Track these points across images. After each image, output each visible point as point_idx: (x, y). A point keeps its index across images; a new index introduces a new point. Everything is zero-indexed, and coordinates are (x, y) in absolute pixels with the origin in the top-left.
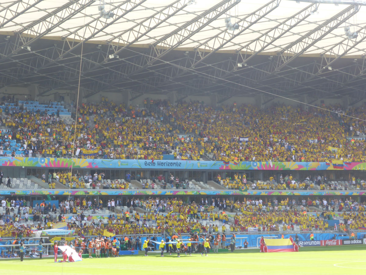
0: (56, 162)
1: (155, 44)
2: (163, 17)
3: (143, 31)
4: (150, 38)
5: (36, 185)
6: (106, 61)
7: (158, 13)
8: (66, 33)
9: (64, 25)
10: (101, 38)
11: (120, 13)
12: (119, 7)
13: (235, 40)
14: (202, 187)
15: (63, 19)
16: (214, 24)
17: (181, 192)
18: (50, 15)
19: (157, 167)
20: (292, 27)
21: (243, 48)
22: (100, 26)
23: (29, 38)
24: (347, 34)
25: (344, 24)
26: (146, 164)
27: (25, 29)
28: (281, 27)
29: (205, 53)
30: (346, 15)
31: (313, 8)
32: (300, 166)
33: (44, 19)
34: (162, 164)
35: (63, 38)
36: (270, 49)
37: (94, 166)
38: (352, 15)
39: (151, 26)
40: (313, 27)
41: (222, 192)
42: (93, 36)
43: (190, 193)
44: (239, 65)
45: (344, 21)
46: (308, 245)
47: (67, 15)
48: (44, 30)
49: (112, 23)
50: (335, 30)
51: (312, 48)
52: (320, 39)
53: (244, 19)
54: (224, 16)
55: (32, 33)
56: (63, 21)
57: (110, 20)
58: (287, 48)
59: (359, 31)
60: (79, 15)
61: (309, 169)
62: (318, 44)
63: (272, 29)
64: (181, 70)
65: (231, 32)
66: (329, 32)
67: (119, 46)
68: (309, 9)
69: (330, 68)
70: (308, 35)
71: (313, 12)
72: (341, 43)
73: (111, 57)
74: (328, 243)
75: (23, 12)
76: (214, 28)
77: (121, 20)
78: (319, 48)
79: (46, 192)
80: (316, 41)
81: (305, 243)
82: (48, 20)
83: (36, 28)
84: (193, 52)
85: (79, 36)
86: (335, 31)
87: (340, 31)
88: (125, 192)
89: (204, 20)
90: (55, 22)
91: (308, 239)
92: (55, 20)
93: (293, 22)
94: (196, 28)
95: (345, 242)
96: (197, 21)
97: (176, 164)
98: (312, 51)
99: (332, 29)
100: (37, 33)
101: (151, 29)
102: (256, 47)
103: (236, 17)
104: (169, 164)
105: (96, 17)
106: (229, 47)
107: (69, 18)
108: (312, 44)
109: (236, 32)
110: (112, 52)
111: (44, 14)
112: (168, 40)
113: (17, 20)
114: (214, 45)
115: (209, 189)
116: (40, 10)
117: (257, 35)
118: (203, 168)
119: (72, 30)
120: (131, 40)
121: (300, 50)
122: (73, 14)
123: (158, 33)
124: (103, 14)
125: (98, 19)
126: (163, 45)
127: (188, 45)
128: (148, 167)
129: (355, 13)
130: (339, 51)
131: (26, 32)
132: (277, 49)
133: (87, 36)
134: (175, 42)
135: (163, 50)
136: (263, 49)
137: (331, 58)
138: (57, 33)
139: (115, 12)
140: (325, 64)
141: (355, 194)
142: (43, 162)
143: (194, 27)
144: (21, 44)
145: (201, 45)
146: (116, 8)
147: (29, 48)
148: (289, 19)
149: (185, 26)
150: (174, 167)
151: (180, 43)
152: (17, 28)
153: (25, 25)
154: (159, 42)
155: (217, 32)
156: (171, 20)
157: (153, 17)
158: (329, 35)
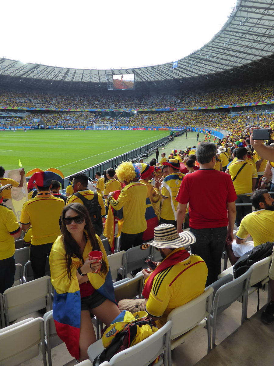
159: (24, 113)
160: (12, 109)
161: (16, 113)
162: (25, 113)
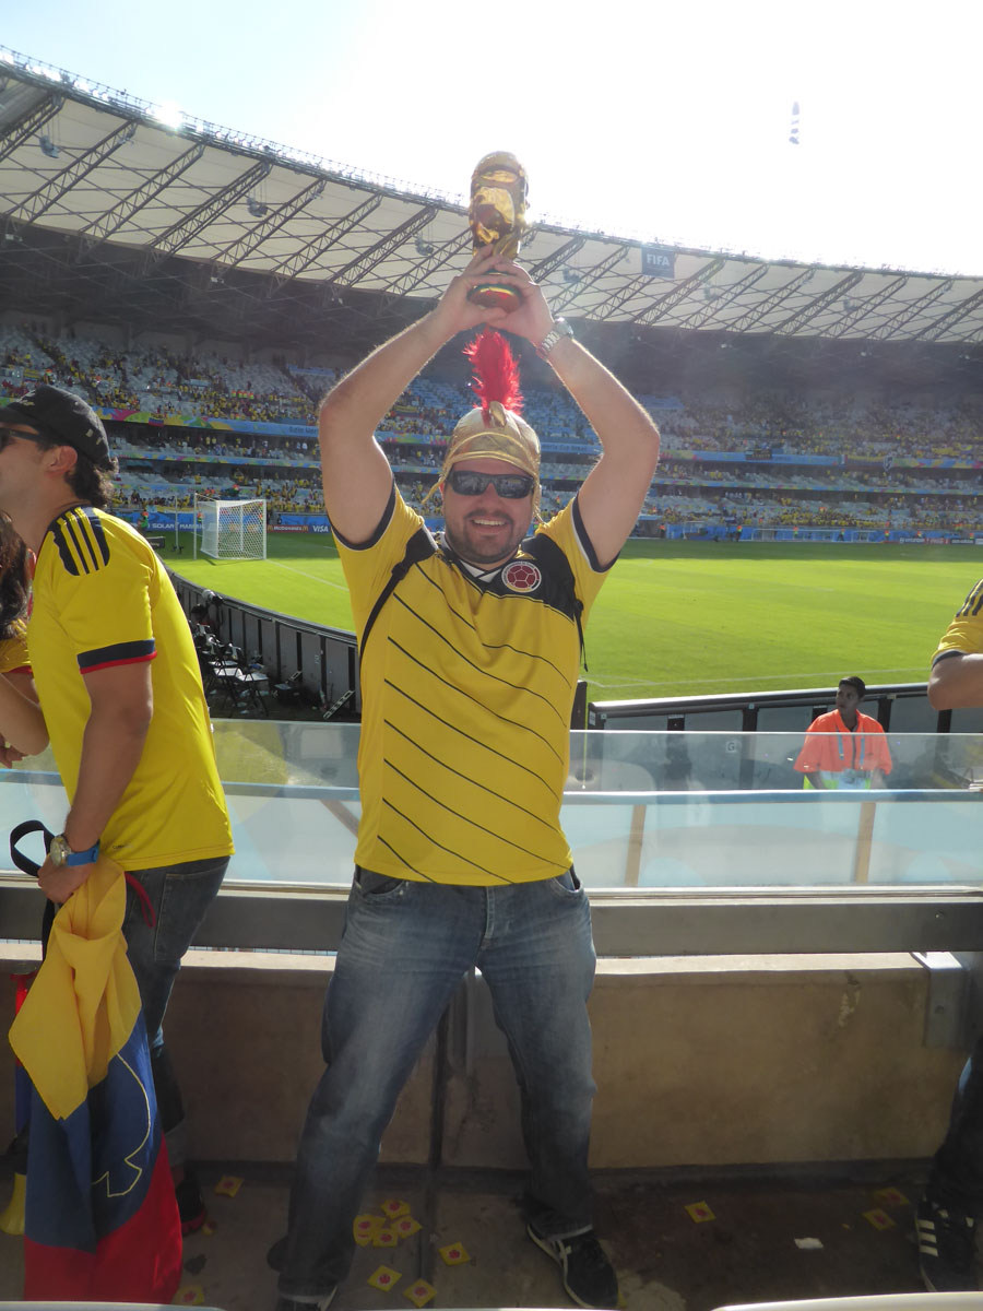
1: (770, 332)
2: (776, 301)
6: (717, 351)
10: (711, 326)
11: (729, 297)
12: (728, 290)
13: (858, 326)
14: (809, 483)
16: (833, 307)
17: (785, 486)
19: (766, 461)
21: (868, 335)
28: (910, 309)
29: (825, 341)
31: (947, 286)
32: (921, 464)
34: (772, 458)
36: (898, 336)
37: (699, 458)
40: (948, 309)
41: (831, 488)
44: (863, 354)
48: (653, 318)
49: (722, 309)
51: (946, 334)
52: (955, 323)
53: (867, 301)
56: (671, 308)
58: (919, 335)
61: (931, 466)
62: (954, 329)
63: (900, 312)
65: (853, 316)
67: (731, 335)
69: (967, 357)
70: (943, 319)
71: (947, 291)
73: (723, 346)
77: (731, 305)
80: (950, 326)
82: (657, 307)
84: (813, 340)
86: (974, 314)
88: (725, 484)
92: (663, 307)
93: (924, 303)
94: (814, 312)
96: (814, 305)
97: (787, 459)
98: (947, 338)
104: (779, 459)
106: (851, 335)
108: (945, 331)
109: (858, 316)
110: (724, 342)
112: (785, 327)
114: (835, 332)
127: (804, 332)
132: (907, 336)
138: (664, 322)
140: (962, 353)
144: (632, 334)
146: (725, 291)
148: (918, 300)
151: (796, 330)
154: (774, 329)
158: (966, 318)
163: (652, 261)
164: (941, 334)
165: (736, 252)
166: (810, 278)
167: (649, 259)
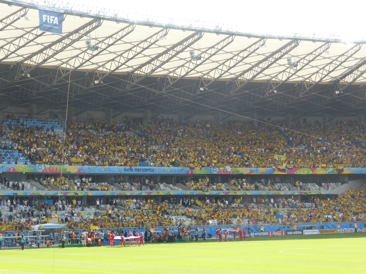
0: (51, 169)
1: (133, 72)
2: (139, 50)
3: (122, 61)
4: (129, 67)
5: (35, 188)
6: (92, 85)
7: (135, 46)
8: (59, 62)
9: (57, 56)
10: (88, 67)
11: (104, 46)
12: (103, 41)
13: (198, 69)
14: (172, 189)
15: (57, 51)
16: (181, 55)
17: (154, 193)
18: (46, 48)
19: (134, 172)
20: (244, 58)
21: (205, 75)
22: (87, 57)
23: (28, 67)
24: (289, 64)
25: (286, 56)
26: (125, 170)
27: (26, 59)
28: (235, 58)
29: (174, 79)
30: (288, 48)
31: (261, 43)
32: (251, 171)
33: (41, 51)
34: (139, 170)
35: (57, 67)
36: (227, 76)
37: (82, 172)
38: (293, 48)
39: (129, 57)
40: (261, 58)
41: (188, 193)
42: (81, 65)
43: (162, 193)
44: (202, 89)
45: (287, 53)
46: (258, 236)
47: (60, 48)
48: (41, 60)
49: (97, 55)
50: (279, 60)
51: (261, 75)
52: (267, 68)
53: (205, 52)
54: (188, 49)
55: (31, 63)
56: (57, 52)
57: (95, 52)
58: (240, 75)
59: (299, 61)
60: (70, 48)
61: (258, 173)
62: (266, 72)
63: (228, 60)
64: (154, 93)
65: (194, 62)
66: (275, 62)
67: (103, 74)
68: (258, 43)
69: (275, 92)
70: (257, 65)
71: (262, 45)
72: (284, 71)
73: (96, 82)
74: (274, 233)
75: (24, 46)
76: (181, 59)
77: (105, 52)
78: (266, 75)
79: (42, 193)
80: (264, 69)
81: (256, 234)
82: (44, 52)
83: (34, 58)
84: (164, 79)
85: (70, 65)
86: (279, 62)
87: (283, 61)
88: (108, 193)
89: (172, 53)
90: (50, 54)
91: (258, 230)
92: (50, 52)
93: (245, 54)
94: (166, 59)
95: (289, 233)
96: (167, 53)
97: (150, 170)
98: (261, 78)
99: (277, 60)
100: (35, 63)
101: (130, 59)
102: (215, 75)
103: (199, 50)
104: (144, 170)
105: (84, 49)
106: (193, 75)
107: (61, 50)
108: (261, 72)
109: (199, 62)
110: (97, 79)
111: (41, 47)
112: (143, 68)
113: (19, 52)
114: (181, 72)
115: (177, 190)
116: (38, 44)
117: (216, 65)
118: (173, 173)
119: (64, 61)
120: (112, 69)
121: (251, 77)
122: (65, 48)
123: (134, 63)
124: (89, 48)
125: (85, 51)
126: (139, 72)
127: (160, 72)
128: (127, 172)
129: (295, 46)
130: (282, 78)
131: (26, 62)
132: (233, 76)
133: (76, 66)
134: (149, 70)
135: (139, 76)
136: (221, 76)
137: (276, 83)
138: (52, 63)
139: (99, 45)
140: (271, 88)
141: (296, 193)
142: (41, 168)
143: (164, 58)
144: (22, 72)
145: (171, 72)
146: (100, 42)
147: (29, 75)
148: (242, 51)
149: (157, 58)
150: (149, 172)
151: (153, 71)
152: (19, 59)
153: (25, 56)
154: (135, 70)
155: (184, 62)
156: (146, 52)
157: (130, 49)
158: (274, 65)
159: (343, 183)
160: (311, 173)
161: (320, 185)
162: (345, 185)
163: (46, 21)
164: (257, 75)
165: (110, 15)
166: (165, 35)
167: (44, 19)
